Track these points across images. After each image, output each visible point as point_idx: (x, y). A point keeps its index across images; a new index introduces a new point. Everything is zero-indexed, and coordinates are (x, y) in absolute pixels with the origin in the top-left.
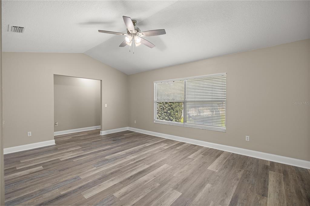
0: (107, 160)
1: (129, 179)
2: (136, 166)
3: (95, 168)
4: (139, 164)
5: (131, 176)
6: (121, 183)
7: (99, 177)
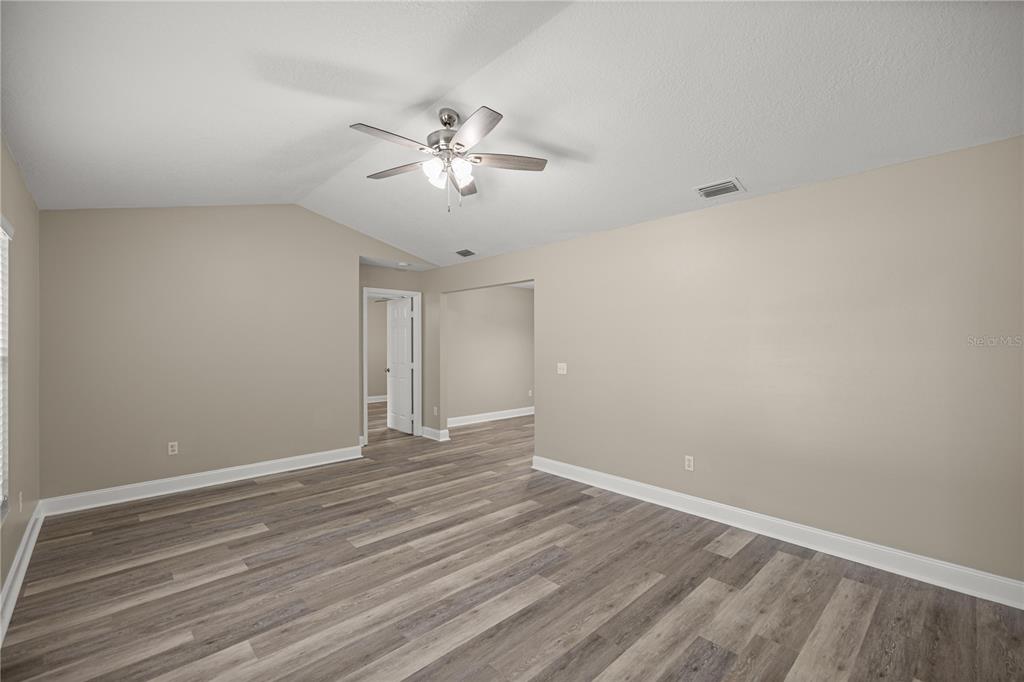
0: (546, 572)
1: (467, 520)
2: (443, 547)
3: (560, 544)
4: (435, 549)
5: (461, 523)
6: (482, 514)
7: (535, 525)
